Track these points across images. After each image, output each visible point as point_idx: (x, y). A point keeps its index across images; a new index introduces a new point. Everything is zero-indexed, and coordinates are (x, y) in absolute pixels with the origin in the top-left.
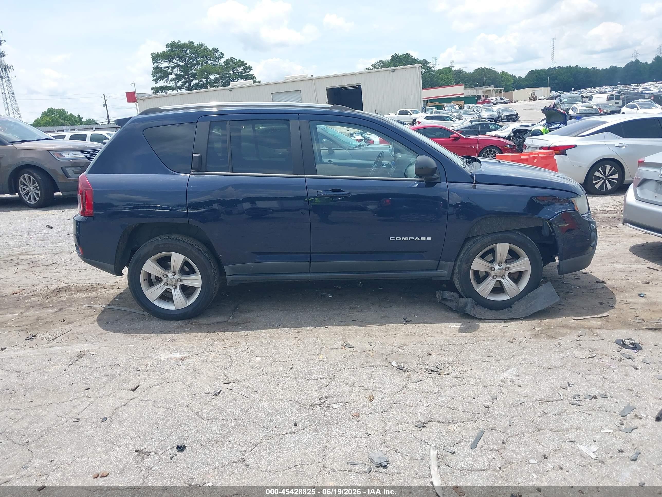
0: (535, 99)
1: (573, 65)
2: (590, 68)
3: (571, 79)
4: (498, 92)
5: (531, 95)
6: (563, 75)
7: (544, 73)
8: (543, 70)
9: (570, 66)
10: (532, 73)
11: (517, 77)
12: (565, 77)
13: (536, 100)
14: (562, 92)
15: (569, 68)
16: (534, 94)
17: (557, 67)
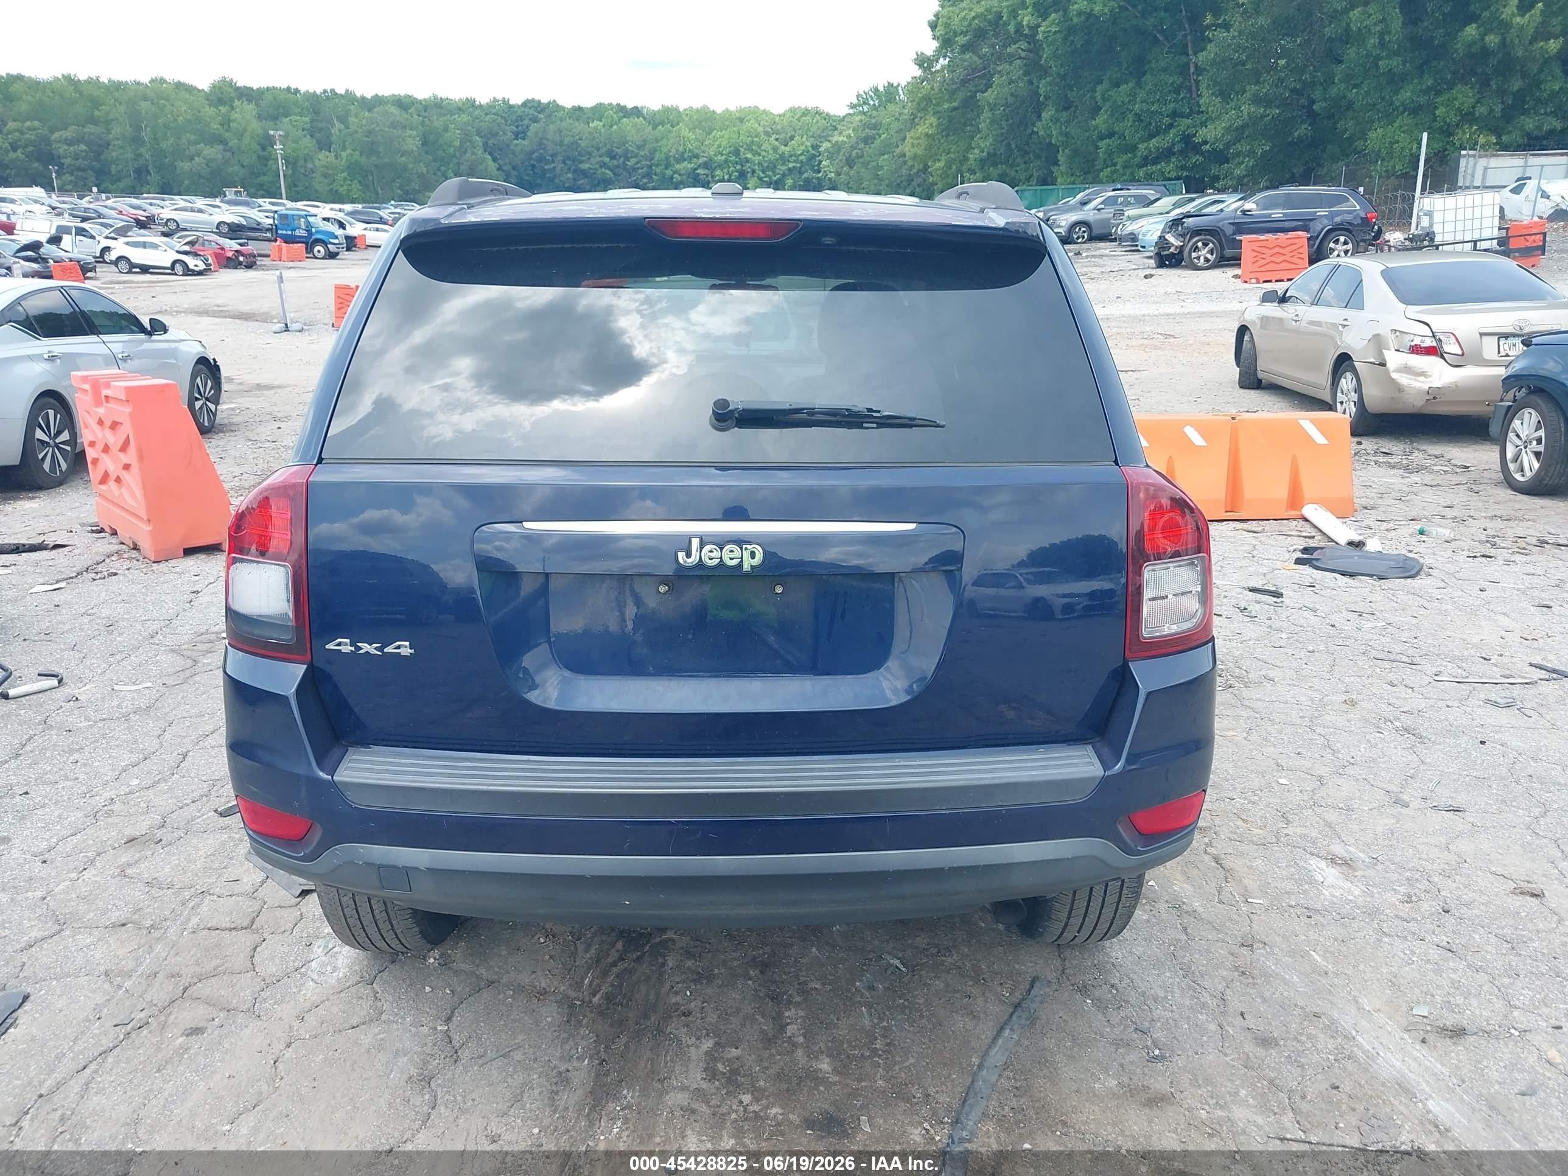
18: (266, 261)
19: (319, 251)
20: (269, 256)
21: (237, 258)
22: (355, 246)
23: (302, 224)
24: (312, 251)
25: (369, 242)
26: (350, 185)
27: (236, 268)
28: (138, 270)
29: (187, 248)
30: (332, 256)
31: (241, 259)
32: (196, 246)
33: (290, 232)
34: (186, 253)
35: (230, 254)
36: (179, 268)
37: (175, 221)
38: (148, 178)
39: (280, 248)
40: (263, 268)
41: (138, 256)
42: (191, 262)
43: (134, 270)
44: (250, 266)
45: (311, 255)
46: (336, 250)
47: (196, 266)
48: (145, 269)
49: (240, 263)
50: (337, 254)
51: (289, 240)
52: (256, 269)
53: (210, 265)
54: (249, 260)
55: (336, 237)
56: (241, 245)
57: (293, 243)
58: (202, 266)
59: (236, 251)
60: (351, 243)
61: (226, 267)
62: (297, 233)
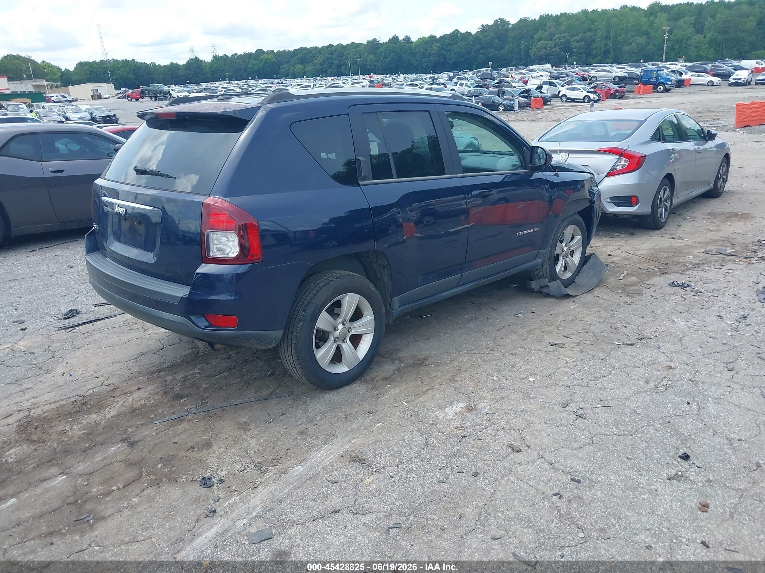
0: (99, 97)
1: (129, 59)
2: (149, 63)
3: (131, 75)
4: (54, 87)
5: (94, 92)
6: (121, 70)
7: (97, 66)
8: (95, 62)
9: (126, 60)
10: (81, 65)
11: (63, 69)
12: (123, 71)
13: (101, 98)
14: (128, 90)
15: (125, 62)
16: (97, 91)
17: (110, 59)
18: (632, 94)
19: (660, 89)
20: (633, 92)
21: (615, 93)
22: (683, 85)
23: (654, 75)
24: (656, 89)
25: (692, 82)
26: (709, 51)
27: (614, 99)
28: (570, 100)
29: (592, 90)
30: (667, 90)
31: (617, 94)
32: (597, 89)
33: (647, 80)
34: (591, 92)
35: (612, 92)
36: (586, 99)
37: (595, 76)
38: (609, 55)
39: (640, 87)
40: (627, 98)
41: (571, 94)
42: (592, 96)
43: (568, 101)
44: (621, 98)
45: (656, 91)
46: (670, 88)
47: (594, 98)
48: (573, 100)
49: (616, 96)
50: (670, 89)
51: (646, 83)
52: (624, 99)
53: (601, 97)
54: (621, 95)
55: (671, 81)
56: (619, 87)
57: (649, 85)
58: (596, 98)
59: (616, 90)
60: (680, 84)
61: (610, 98)
62: (651, 80)
